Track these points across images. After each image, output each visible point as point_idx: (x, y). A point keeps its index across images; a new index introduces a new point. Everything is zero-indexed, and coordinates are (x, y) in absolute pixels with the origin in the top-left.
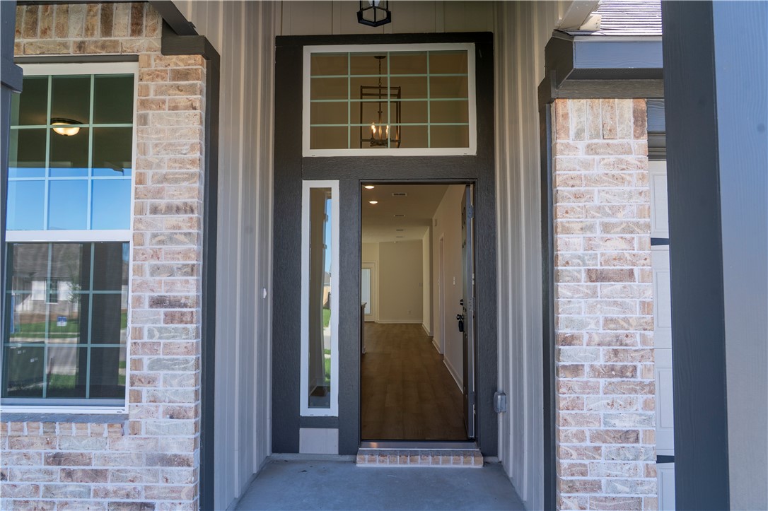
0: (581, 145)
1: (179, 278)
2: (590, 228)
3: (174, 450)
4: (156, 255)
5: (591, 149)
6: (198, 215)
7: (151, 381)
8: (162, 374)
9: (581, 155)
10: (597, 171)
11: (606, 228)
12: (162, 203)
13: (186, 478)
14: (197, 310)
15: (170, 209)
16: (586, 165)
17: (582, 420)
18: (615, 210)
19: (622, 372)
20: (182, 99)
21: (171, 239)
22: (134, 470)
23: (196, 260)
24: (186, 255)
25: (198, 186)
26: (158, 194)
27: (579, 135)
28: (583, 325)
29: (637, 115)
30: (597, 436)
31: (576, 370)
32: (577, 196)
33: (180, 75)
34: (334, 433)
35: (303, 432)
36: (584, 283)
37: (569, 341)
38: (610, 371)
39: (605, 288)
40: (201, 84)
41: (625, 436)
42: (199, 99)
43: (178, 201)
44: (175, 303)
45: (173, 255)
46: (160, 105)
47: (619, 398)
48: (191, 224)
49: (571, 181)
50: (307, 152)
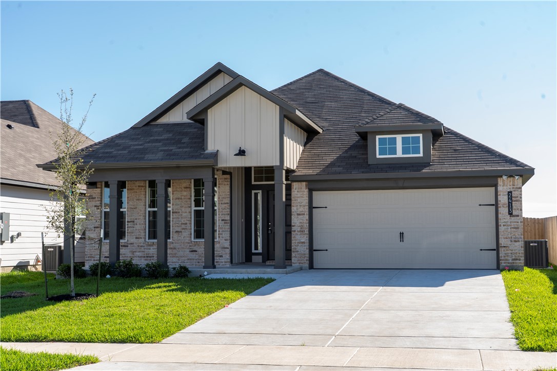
0: (296, 191)
1: (226, 216)
2: (297, 206)
3: (226, 246)
4: (222, 212)
5: (298, 192)
6: (229, 204)
7: (222, 234)
8: (224, 233)
9: (296, 193)
10: (299, 195)
11: (300, 206)
12: (223, 202)
13: (228, 251)
14: (229, 222)
15: (224, 203)
16: (297, 195)
17: (296, 240)
18: (302, 203)
19: (302, 231)
20: (226, 183)
21: (225, 209)
22: (219, 250)
23: (229, 213)
24: (227, 212)
25: (229, 199)
26: (222, 201)
27: (296, 189)
28: (296, 223)
29: (306, 185)
30: (298, 243)
31: (295, 231)
32: (295, 200)
33: (225, 179)
34: (261, 257)
35: (253, 256)
36: (296, 216)
37: (294, 226)
38: (300, 231)
39: (300, 217)
40: (229, 180)
41: (303, 243)
42: (229, 183)
43: (225, 202)
44: (226, 220)
45: (225, 212)
46: (222, 184)
47: (302, 236)
48: (228, 206)
49: (294, 197)
50: (253, 183)
